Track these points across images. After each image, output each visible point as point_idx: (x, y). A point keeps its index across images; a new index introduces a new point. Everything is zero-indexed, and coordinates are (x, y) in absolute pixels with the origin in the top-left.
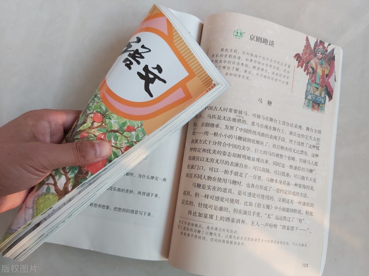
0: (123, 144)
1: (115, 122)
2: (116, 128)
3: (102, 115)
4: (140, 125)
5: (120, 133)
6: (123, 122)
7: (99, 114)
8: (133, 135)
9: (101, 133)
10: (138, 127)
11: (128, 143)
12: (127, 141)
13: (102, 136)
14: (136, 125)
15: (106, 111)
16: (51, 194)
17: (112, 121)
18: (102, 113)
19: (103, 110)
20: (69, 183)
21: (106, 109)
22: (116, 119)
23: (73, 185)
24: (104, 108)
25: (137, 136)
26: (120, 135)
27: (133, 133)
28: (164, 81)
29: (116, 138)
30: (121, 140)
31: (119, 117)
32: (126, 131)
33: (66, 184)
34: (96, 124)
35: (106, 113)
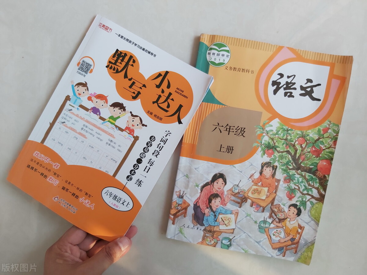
0: (330, 143)
1: (313, 135)
2: (316, 137)
3: (303, 137)
4: (329, 123)
5: (322, 138)
6: (317, 130)
7: (300, 138)
8: (330, 132)
9: (311, 147)
10: (329, 125)
11: (332, 139)
12: (331, 139)
13: (313, 149)
14: (326, 125)
15: (303, 133)
16: (316, 204)
17: (311, 135)
18: (301, 136)
19: (300, 134)
20: (320, 190)
21: (301, 132)
22: (312, 132)
23: (323, 189)
24: (299, 132)
25: (334, 131)
26: (323, 139)
27: (330, 131)
28: (319, 85)
29: (322, 143)
30: (326, 141)
31: (312, 129)
32: (324, 134)
33: (319, 192)
34: (304, 146)
35: (303, 134)
